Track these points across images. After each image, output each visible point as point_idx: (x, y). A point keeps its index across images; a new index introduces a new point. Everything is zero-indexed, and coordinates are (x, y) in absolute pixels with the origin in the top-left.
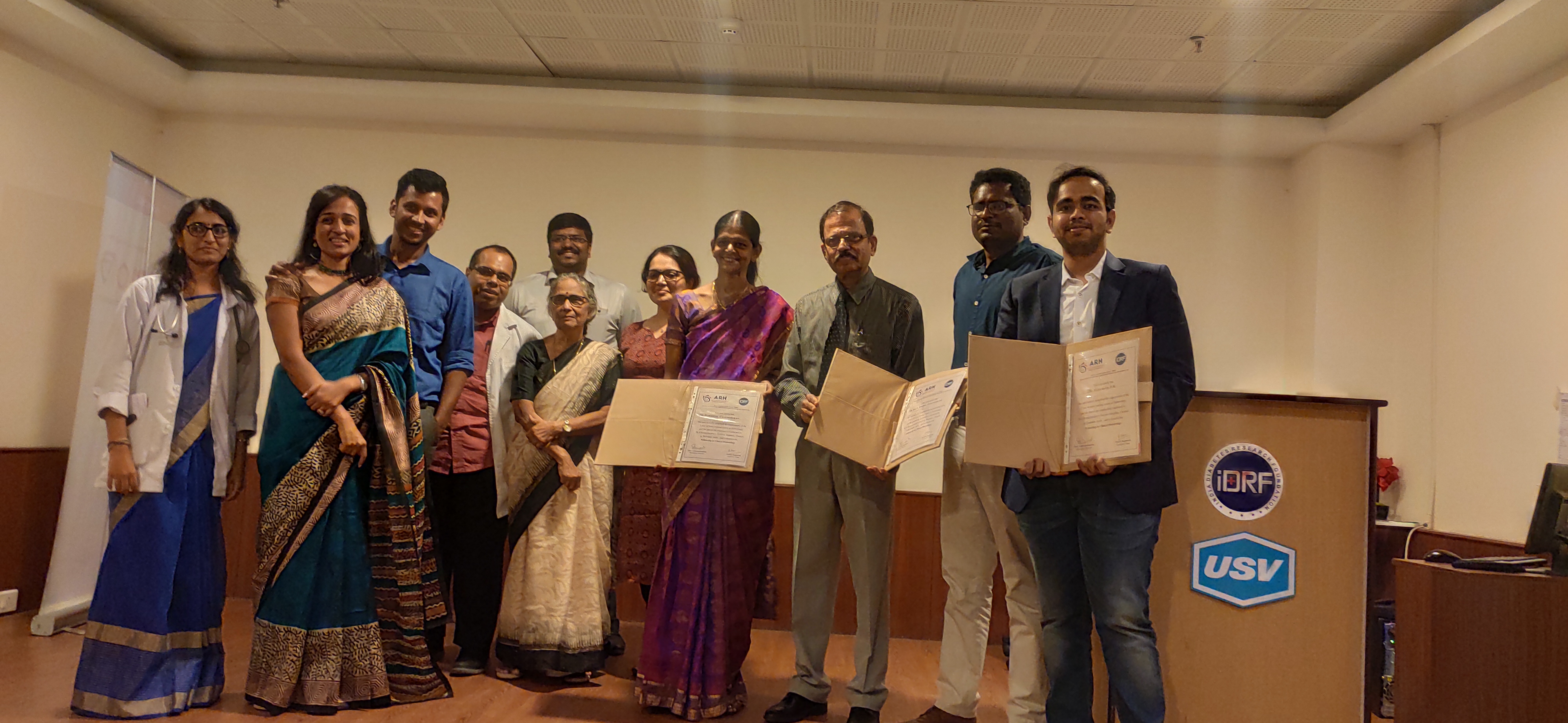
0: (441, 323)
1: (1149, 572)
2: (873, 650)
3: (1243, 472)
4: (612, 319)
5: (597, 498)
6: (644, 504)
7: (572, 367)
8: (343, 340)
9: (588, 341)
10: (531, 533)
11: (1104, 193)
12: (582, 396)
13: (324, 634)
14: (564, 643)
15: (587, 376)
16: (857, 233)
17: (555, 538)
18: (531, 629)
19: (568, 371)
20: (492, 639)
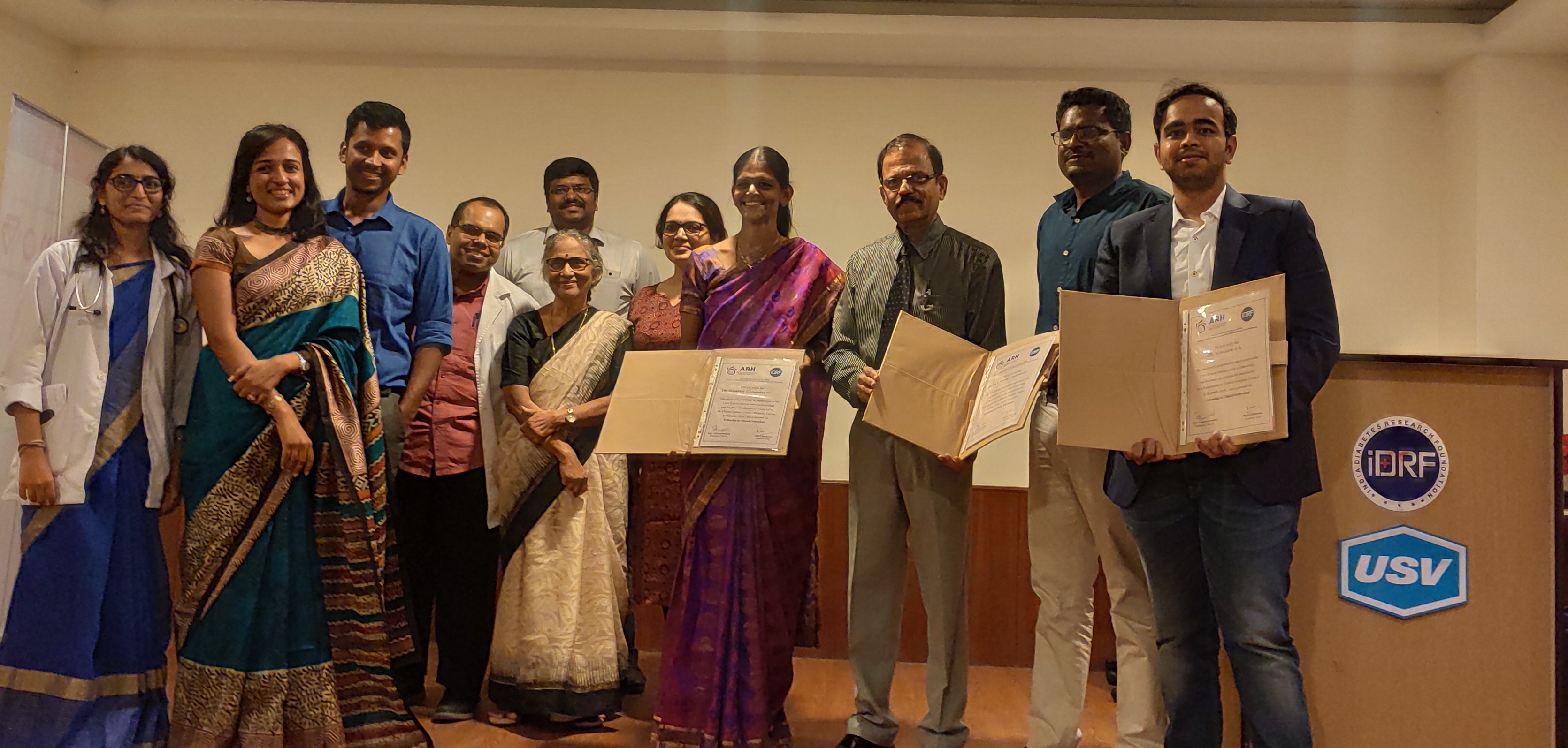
0: (410, 289)
1: (1288, 577)
2: (949, 682)
3: (1400, 452)
4: (626, 282)
5: (609, 502)
6: (663, 508)
7: (574, 343)
8: (285, 313)
9: (592, 311)
10: (529, 547)
11: (1222, 114)
12: (588, 378)
13: (264, 677)
14: (571, 679)
15: (593, 355)
16: (921, 172)
17: (558, 553)
18: (530, 664)
19: (570, 349)
20: (482, 677)
